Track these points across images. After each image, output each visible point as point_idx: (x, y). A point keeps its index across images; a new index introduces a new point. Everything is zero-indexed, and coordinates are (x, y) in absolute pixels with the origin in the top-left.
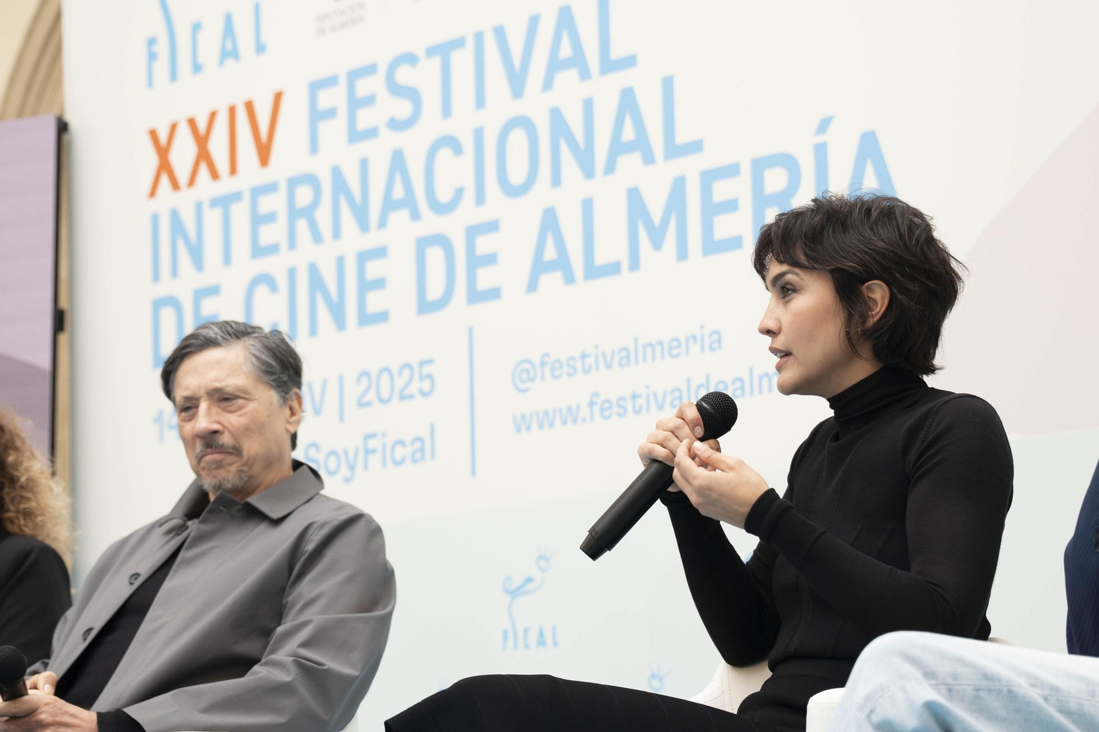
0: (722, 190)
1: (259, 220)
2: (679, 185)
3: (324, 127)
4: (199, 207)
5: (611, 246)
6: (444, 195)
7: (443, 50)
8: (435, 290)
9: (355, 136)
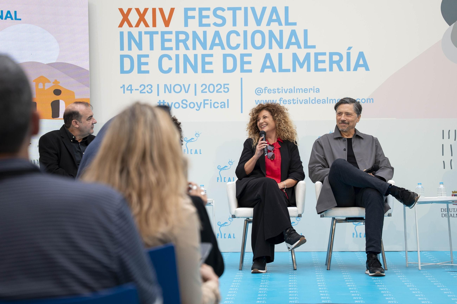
0: (320, 58)
2: (308, 55)
3: (189, 20)
4: (140, 33)
7: (234, 10)
8: (229, 68)
9: (201, 24)
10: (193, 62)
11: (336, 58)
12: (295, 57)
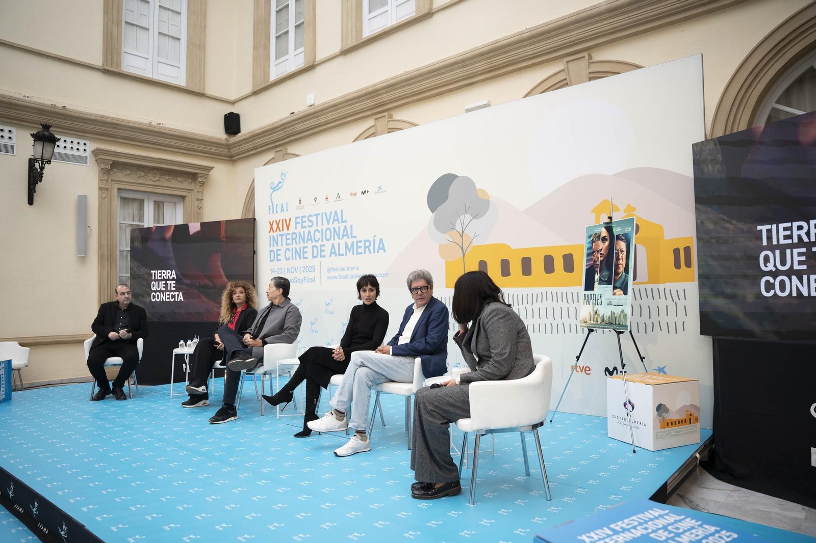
0: (359, 244)
1: (287, 239)
2: (353, 242)
3: (297, 225)
4: (277, 235)
5: (342, 251)
6: (317, 239)
7: (317, 215)
8: (315, 255)
9: (303, 227)
10: (299, 252)
11: (367, 244)
12: (346, 245)
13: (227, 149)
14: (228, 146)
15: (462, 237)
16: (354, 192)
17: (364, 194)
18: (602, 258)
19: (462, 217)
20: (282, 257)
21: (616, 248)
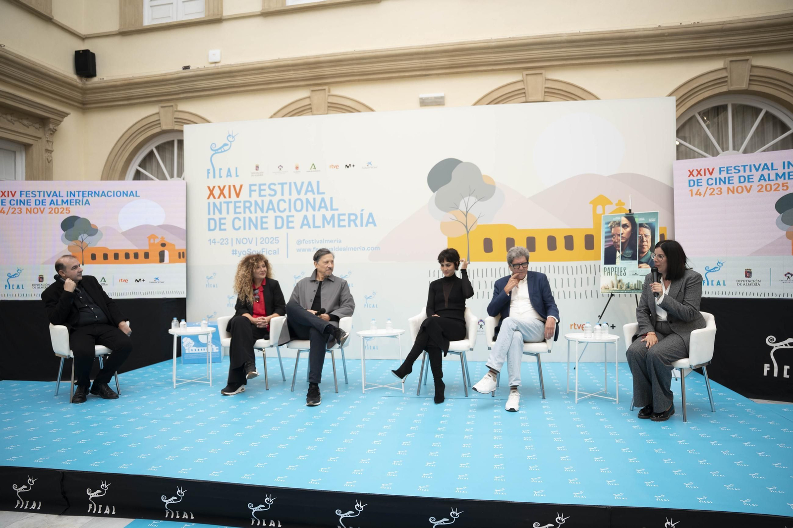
0: (342, 217)
1: (235, 207)
2: (333, 215)
3: (252, 193)
4: (221, 203)
5: (319, 223)
6: (282, 209)
7: (282, 184)
8: (279, 225)
9: (260, 195)
10: (255, 223)
11: (353, 217)
12: (324, 217)
13: (81, 93)
14: (84, 91)
15: (466, 216)
16: (335, 164)
17: (348, 167)
18: (623, 241)
19: (466, 199)
20: (228, 225)
21: (639, 233)
